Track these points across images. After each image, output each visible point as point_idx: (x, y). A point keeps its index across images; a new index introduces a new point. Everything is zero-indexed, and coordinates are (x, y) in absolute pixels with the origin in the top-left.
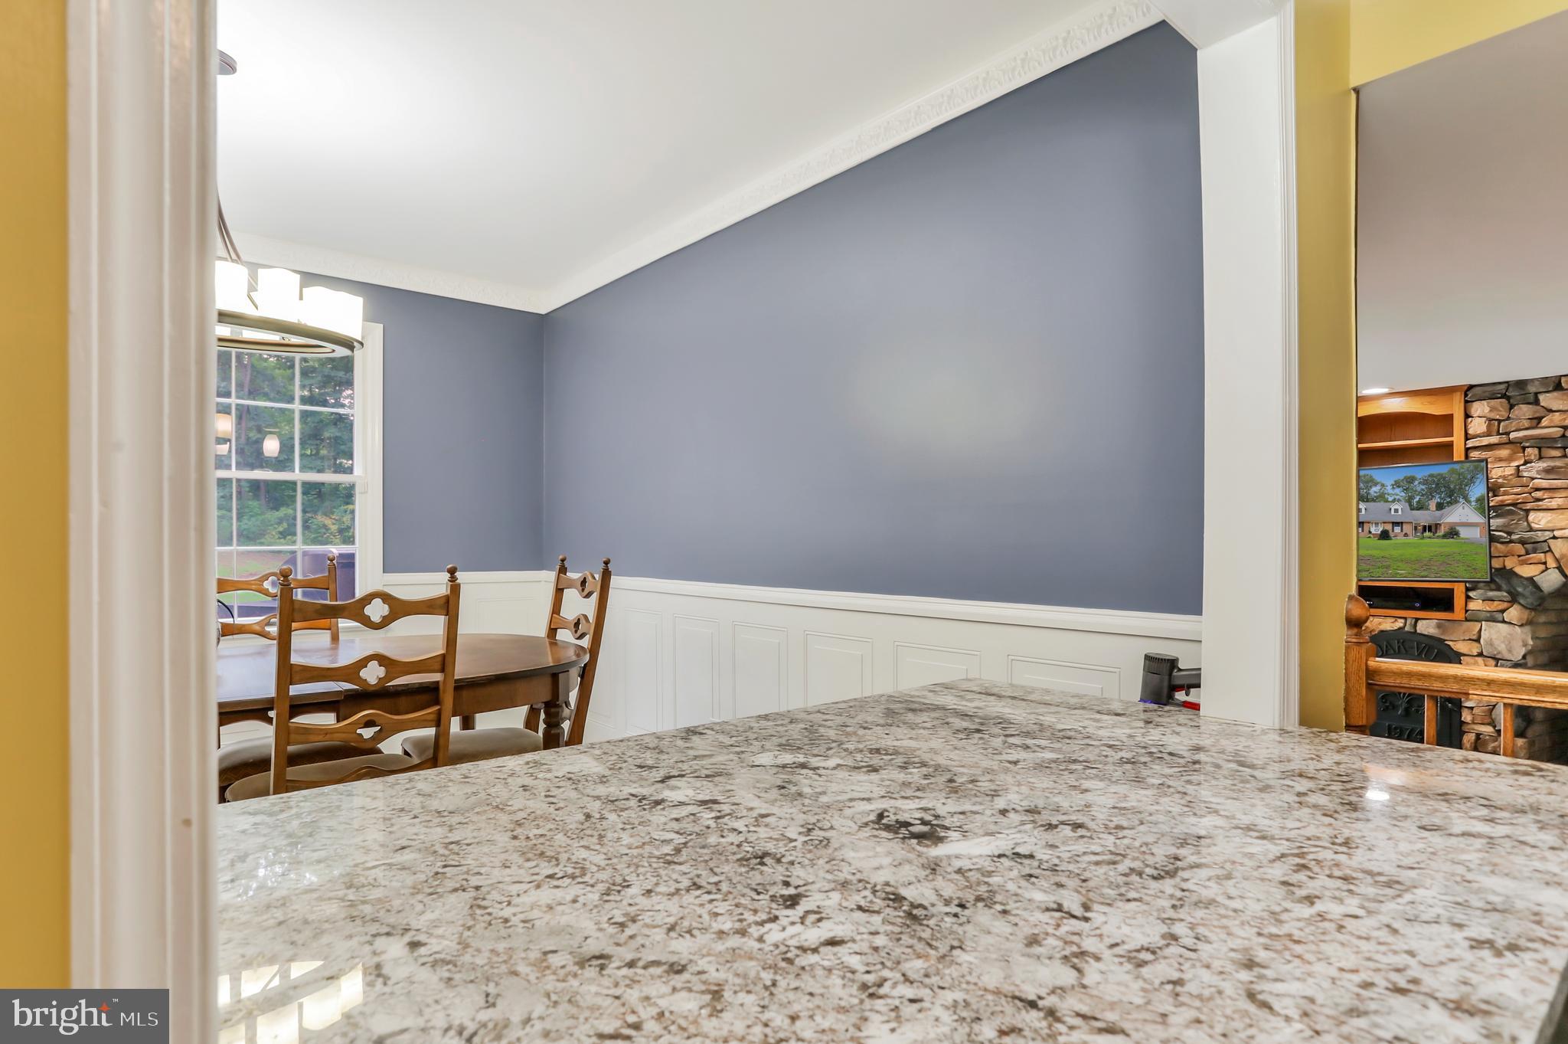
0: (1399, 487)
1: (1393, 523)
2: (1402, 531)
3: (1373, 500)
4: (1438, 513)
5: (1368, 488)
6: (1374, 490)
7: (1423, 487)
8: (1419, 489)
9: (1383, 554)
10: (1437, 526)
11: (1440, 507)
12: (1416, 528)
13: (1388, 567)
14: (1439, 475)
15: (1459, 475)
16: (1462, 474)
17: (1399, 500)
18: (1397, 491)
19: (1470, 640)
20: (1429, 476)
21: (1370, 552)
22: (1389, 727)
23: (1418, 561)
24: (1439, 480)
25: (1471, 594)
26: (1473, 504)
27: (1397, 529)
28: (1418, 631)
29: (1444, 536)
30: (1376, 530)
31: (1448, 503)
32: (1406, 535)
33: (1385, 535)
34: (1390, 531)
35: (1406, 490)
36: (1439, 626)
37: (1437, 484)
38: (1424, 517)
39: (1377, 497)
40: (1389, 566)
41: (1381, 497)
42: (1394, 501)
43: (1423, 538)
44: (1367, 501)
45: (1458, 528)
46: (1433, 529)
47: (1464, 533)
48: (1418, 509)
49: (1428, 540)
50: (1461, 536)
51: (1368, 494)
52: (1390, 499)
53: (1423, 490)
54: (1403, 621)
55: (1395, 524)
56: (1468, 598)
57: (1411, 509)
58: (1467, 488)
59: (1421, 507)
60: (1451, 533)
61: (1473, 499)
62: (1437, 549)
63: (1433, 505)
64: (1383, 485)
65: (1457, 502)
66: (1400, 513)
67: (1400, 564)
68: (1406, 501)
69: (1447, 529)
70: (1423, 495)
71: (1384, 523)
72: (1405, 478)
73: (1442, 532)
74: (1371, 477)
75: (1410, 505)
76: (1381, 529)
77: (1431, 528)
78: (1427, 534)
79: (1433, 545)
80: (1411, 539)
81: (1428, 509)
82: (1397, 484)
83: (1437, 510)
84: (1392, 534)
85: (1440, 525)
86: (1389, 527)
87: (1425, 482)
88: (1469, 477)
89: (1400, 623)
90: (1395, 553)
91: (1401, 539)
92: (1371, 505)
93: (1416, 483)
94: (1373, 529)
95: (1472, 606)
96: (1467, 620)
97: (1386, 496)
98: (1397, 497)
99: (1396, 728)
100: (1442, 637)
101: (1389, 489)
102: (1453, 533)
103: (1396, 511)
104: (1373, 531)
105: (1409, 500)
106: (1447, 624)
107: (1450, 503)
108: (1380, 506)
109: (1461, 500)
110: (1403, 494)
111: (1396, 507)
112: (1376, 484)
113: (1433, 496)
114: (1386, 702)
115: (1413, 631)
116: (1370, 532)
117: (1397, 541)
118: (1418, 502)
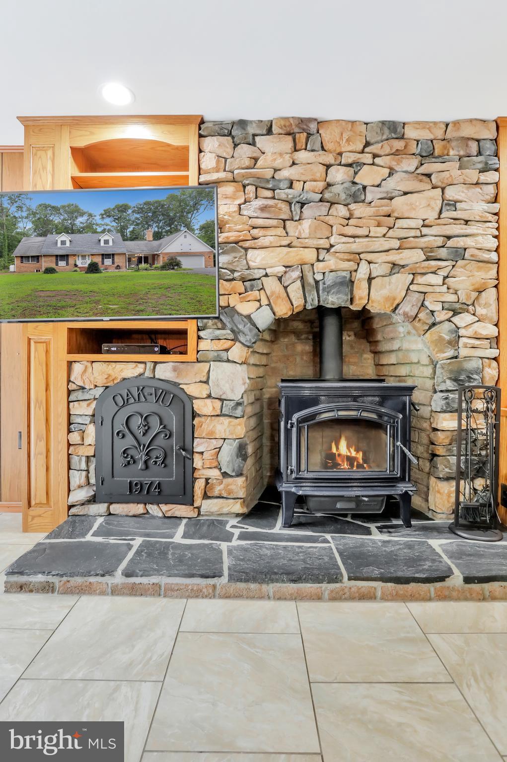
0: (109, 216)
1: (103, 255)
2: (113, 263)
3: (79, 232)
4: (156, 243)
5: (74, 219)
6: (80, 221)
7: (138, 216)
8: (133, 218)
9: (91, 288)
10: (155, 257)
11: (157, 236)
12: (130, 260)
13: (97, 302)
14: (156, 202)
15: (180, 201)
16: (183, 200)
17: (109, 231)
18: (108, 220)
19: (201, 382)
20: (145, 204)
21: (75, 287)
22: (131, 483)
23: (133, 294)
24: (157, 208)
25: (202, 334)
26: (197, 232)
27: (108, 262)
28: (157, 376)
29: (163, 268)
30: (85, 263)
31: (167, 232)
32: (118, 267)
33: (93, 268)
34: (100, 264)
35: (117, 219)
36: (175, 369)
37: (154, 212)
38: (139, 248)
39: (83, 228)
40: (99, 301)
41: (89, 228)
42: (103, 231)
43: (138, 270)
44: (72, 233)
45: (179, 258)
46: (150, 260)
47: (186, 263)
48: (132, 239)
49: (145, 272)
50: (183, 267)
51: (73, 225)
52: (99, 230)
53: (138, 219)
54: (142, 365)
55: (105, 256)
56: (199, 338)
57: (124, 240)
58: (190, 215)
59: (135, 237)
60: (171, 264)
61: (196, 227)
62: (153, 281)
63: (149, 235)
64: (90, 215)
65: (177, 230)
66: (111, 243)
67: (111, 298)
68: (118, 231)
69: (166, 260)
70: (137, 224)
71: (92, 255)
72: (116, 206)
73: (160, 263)
74: (76, 207)
75: (123, 236)
76: (89, 262)
77: (148, 259)
78: (143, 265)
79: (149, 277)
80: (124, 271)
81: (143, 239)
82: (107, 214)
83: (154, 239)
84: (101, 267)
85: (158, 255)
86: (98, 260)
87: (140, 210)
88: (191, 203)
89: (140, 368)
90: (105, 287)
91: (112, 272)
92: (77, 236)
93: (130, 211)
94: (79, 263)
95: (203, 345)
96: (198, 361)
97: (95, 227)
98: (108, 228)
99: (136, 485)
100: (178, 381)
101: (98, 219)
102: (173, 264)
103: (106, 242)
104: (80, 265)
105: (122, 231)
106: (181, 366)
107: (170, 232)
108: (88, 236)
109: (182, 228)
110: (114, 224)
111: (106, 238)
112: (82, 214)
113: (149, 225)
115: (152, 376)
116: (76, 265)
117: (107, 274)
118: (132, 232)
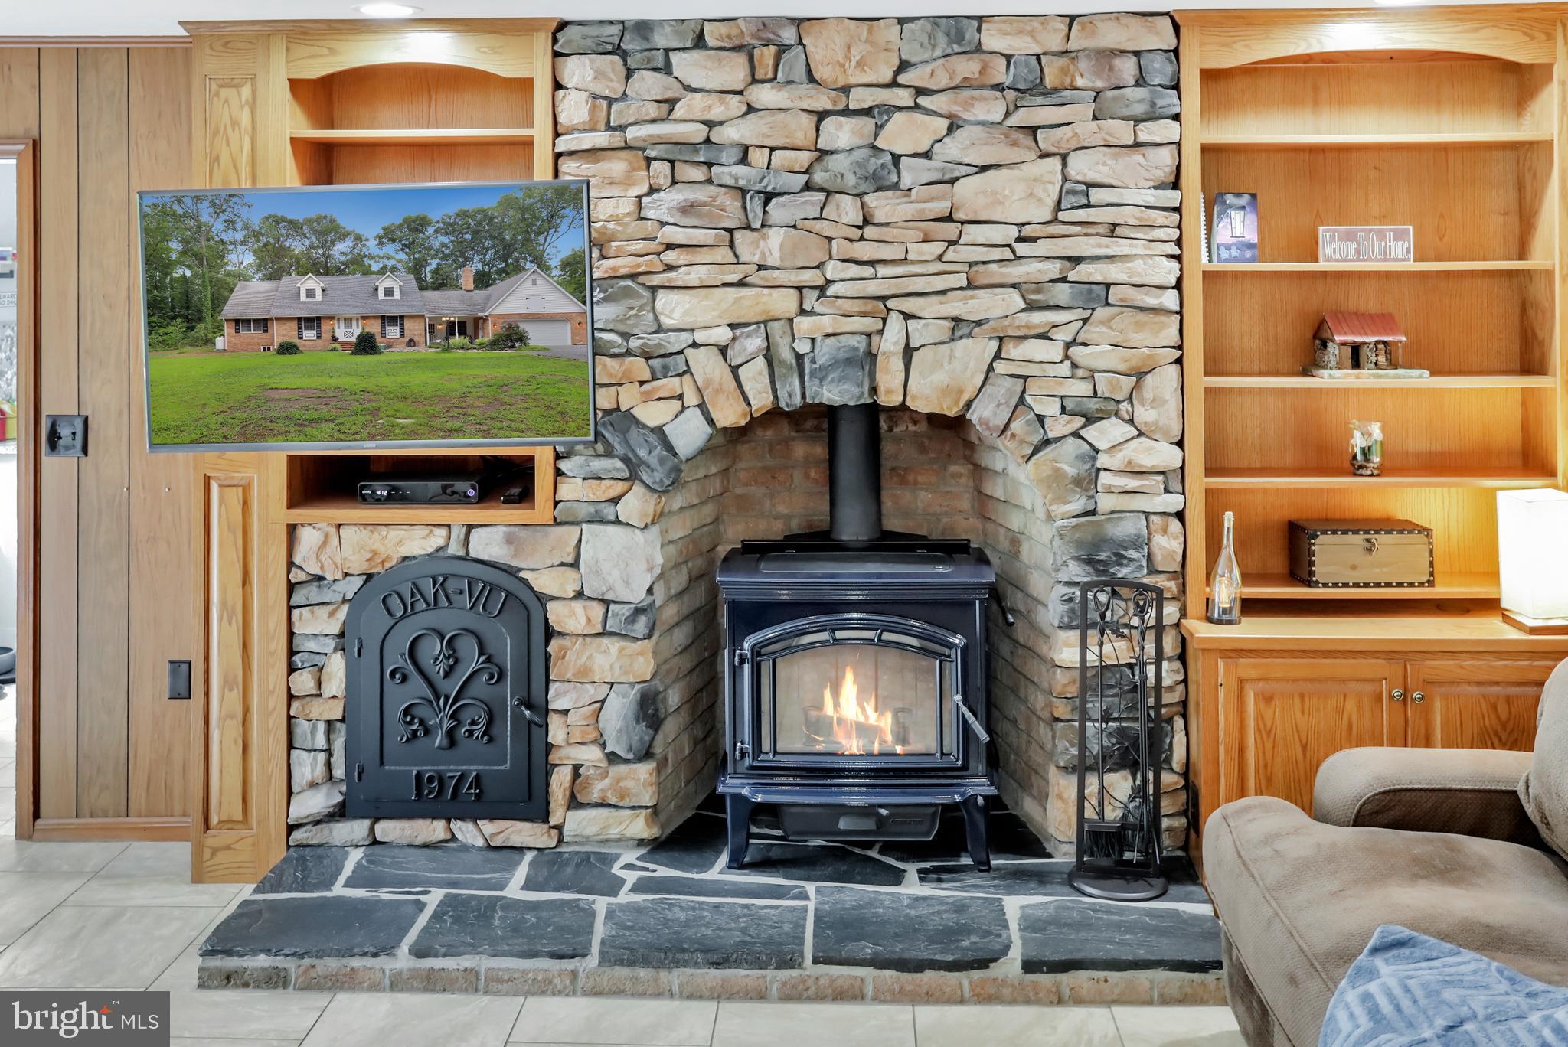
0: (393, 240)
1: (383, 318)
2: (402, 335)
3: (339, 271)
4: (480, 295)
5: (328, 245)
6: (341, 249)
7: (446, 240)
8: (436, 244)
9: (364, 385)
10: (478, 322)
11: (482, 281)
12: (432, 327)
13: (375, 413)
14: (479, 212)
15: (523, 210)
16: (529, 208)
17: (394, 269)
18: (390, 249)
19: (563, 564)
20: (458, 215)
21: (333, 382)
22: (419, 776)
23: (440, 397)
24: (480, 224)
25: (564, 465)
26: (556, 272)
27: (393, 332)
28: (473, 554)
29: (494, 345)
30: (348, 334)
31: (500, 272)
32: (411, 343)
33: (366, 345)
34: (379, 338)
35: (408, 247)
36: (509, 540)
37: (476, 233)
38: (449, 305)
39: (346, 264)
40: (378, 410)
41: (356, 264)
42: (383, 271)
43: (448, 349)
44: (327, 273)
45: (522, 326)
46: (470, 330)
47: (537, 336)
48: (436, 287)
49: (461, 353)
50: (532, 343)
51: (327, 257)
52: (375, 267)
53: (445, 246)
54: (443, 532)
55: (387, 320)
56: (559, 473)
57: (421, 289)
58: (541, 239)
59: (442, 282)
60: (508, 337)
61: (554, 262)
62: (476, 371)
63: (467, 278)
64: (358, 238)
65: (519, 269)
66: (397, 295)
67: (400, 405)
68: (409, 271)
69: (499, 330)
70: (445, 257)
71: (364, 318)
72: (405, 220)
73: (489, 333)
74: (332, 221)
75: (419, 280)
76: (358, 332)
77: (465, 328)
78: (457, 340)
79: (468, 363)
80: (423, 352)
81: (457, 287)
82: (388, 235)
83: (477, 287)
84: (380, 342)
85: (484, 320)
86: (374, 328)
87: (449, 229)
88: (544, 214)
89: (438, 538)
90: (388, 382)
91: (400, 352)
92: (334, 280)
93: (430, 230)
94: (341, 333)
95: (565, 490)
96: (556, 522)
97: (367, 261)
98: (390, 263)
99: (431, 779)
100: (515, 563)
101: (372, 244)
102: (512, 337)
103: (389, 292)
104: (341, 338)
105: (416, 269)
106: (523, 533)
107: (505, 273)
108: (352, 281)
109: (528, 265)
110: (402, 256)
111: (389, 283)
112: (343, 237)
113: (467, 259)
114: (410, 723)
115: (462, 553)
116: (334, 339)
117: (391, 357)
118: (436, 272)
